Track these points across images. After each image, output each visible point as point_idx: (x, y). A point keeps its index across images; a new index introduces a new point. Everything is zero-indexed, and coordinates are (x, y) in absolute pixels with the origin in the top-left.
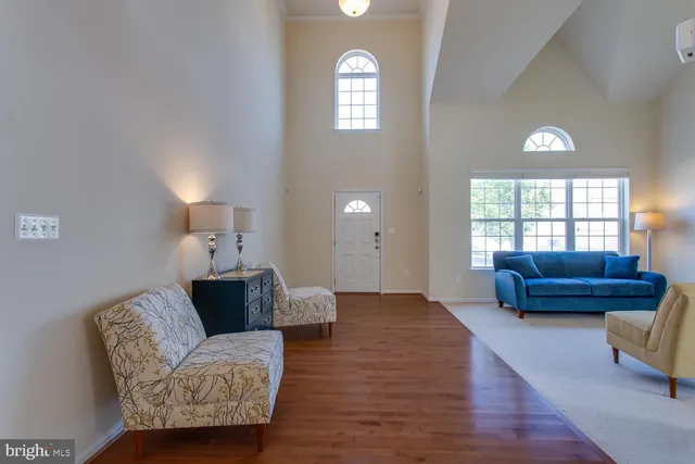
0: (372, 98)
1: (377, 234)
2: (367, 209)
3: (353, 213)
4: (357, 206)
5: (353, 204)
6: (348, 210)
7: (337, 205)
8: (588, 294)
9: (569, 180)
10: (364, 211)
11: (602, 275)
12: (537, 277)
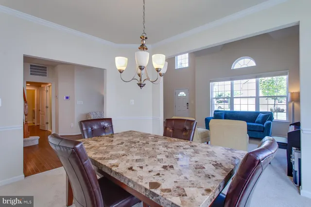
1: (188, 103)
2: (185, 95)
3: (181, 96)
4: (182, 94)
5: (181, 93)
6: (179, 95)
7: (176, 94)
9: (257, 79)
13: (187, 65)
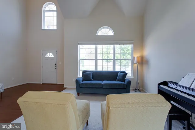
0: (55, 19)
1: (56, 64)
2: (53, 56)
3: (48, 57)
4: (50, 55)
5: (48, 54)
6: (46, 56)
7: (43, 55)
8: (101, 87)
9: (114, 45)
10: (52, 56)
11: (115, 80)
12: (90, 80)
13: (55, 28)
